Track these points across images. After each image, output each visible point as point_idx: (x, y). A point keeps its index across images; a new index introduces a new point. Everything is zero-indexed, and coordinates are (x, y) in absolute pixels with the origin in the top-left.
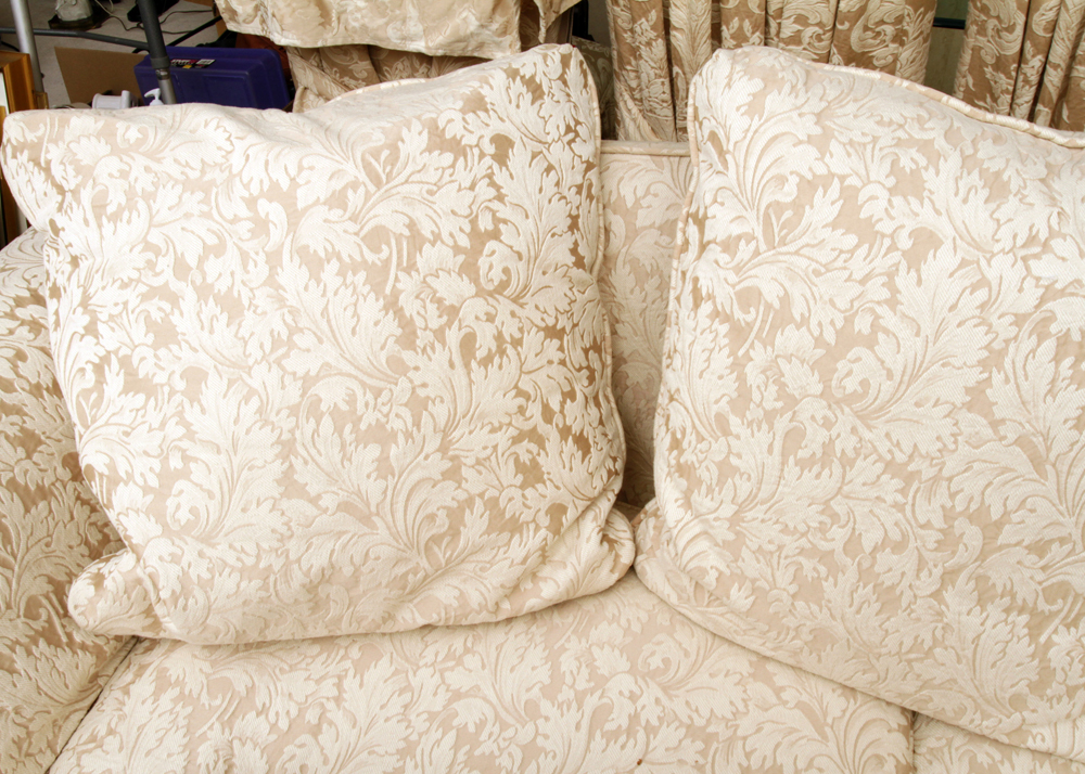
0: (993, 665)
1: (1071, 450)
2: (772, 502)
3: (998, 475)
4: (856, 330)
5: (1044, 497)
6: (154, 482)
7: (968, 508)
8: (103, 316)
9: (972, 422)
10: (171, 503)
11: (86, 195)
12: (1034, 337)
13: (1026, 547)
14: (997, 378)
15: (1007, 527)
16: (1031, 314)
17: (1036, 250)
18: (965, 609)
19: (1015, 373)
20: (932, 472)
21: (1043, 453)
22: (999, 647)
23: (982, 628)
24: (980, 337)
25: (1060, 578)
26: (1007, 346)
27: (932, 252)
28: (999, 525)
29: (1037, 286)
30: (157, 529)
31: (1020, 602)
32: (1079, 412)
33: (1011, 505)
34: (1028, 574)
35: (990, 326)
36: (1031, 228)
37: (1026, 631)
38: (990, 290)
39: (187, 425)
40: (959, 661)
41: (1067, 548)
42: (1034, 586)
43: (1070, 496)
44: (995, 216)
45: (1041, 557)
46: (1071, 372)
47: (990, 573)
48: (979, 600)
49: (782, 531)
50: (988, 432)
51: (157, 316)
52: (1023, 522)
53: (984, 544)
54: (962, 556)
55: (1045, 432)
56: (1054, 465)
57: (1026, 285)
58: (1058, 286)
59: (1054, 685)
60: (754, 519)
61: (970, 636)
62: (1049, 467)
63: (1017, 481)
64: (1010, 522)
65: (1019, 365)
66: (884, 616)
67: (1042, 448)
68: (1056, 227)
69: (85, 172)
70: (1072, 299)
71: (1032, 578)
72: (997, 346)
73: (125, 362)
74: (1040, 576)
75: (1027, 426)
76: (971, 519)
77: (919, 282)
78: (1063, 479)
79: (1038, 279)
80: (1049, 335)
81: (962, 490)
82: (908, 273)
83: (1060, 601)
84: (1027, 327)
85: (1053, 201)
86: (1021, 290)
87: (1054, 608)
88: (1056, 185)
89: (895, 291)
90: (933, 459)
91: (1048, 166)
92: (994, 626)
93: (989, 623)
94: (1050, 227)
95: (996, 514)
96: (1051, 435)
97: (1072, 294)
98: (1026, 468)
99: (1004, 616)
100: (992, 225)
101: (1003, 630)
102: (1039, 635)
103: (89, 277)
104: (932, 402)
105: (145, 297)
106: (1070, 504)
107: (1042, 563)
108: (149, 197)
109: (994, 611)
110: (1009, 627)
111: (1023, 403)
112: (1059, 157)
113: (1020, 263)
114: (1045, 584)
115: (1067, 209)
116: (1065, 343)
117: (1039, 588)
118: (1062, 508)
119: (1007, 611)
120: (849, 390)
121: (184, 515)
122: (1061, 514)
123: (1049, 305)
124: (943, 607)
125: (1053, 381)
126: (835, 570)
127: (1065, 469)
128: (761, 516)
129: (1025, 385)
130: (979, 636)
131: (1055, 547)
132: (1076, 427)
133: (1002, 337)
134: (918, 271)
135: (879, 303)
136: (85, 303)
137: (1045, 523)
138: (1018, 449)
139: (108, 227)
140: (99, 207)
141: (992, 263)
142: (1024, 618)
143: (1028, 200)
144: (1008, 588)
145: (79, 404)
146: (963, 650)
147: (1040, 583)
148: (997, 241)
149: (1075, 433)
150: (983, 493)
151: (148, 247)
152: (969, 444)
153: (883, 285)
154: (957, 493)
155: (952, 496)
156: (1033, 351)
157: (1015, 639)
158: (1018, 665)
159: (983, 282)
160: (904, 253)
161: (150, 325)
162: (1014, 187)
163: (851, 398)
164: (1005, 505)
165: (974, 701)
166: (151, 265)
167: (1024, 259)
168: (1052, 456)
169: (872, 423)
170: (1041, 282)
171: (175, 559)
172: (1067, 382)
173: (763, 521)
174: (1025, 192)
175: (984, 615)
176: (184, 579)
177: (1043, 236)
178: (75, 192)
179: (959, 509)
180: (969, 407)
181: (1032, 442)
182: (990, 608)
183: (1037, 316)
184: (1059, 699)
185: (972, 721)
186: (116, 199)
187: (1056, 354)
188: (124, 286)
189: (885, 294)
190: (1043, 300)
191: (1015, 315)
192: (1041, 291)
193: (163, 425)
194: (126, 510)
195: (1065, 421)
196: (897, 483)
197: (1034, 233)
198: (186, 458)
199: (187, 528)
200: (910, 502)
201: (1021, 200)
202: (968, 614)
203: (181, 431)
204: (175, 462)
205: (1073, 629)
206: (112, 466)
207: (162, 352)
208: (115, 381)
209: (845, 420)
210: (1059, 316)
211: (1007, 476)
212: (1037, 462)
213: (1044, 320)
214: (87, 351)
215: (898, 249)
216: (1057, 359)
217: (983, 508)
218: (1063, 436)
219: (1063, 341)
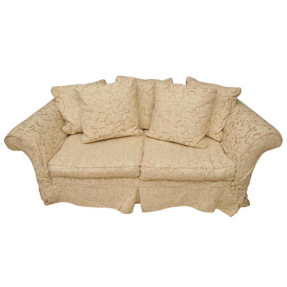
6: (71, 115)
8: (65, 102)
10: (73, 117)
11: (62, 92)
28: (145, 108)
30: (72, 119)
39: (74, 110)
47: (145, 113)
50: (142, 100)
51: (70, 101)
54: (143, 111)
69: (62, 90)
73: (67, 106)
97: (146, 89)
98: (145, 103)
101: (147, 118)
103: (63, 99)
105: (69, 100)
108: (69, 91)
109: (146, 116)
121: (75, 118)
136: (62, 102)
139: (65, 94)
140: (64, 93)
145: (62, 111)
151: (69, 95)
161: (70, 102)
166: (69, 97)
171: (74, 122)
176: (75, 123)
178: (61, 92)
186: (65, 92)
188: (67, 99)
193: (72, 110)
194: (69, 118)
198: (74, 113)
199: (75, 119)
203: (74, 111)
204: (73, 113)
206: (67, 115)
207: (71, 104)
208: (66, 108)
212: (146, 102)
214: (63, 106)
216: (146, 94)
217: (143, 107)
218: (148, 100)
219: (146, 92)
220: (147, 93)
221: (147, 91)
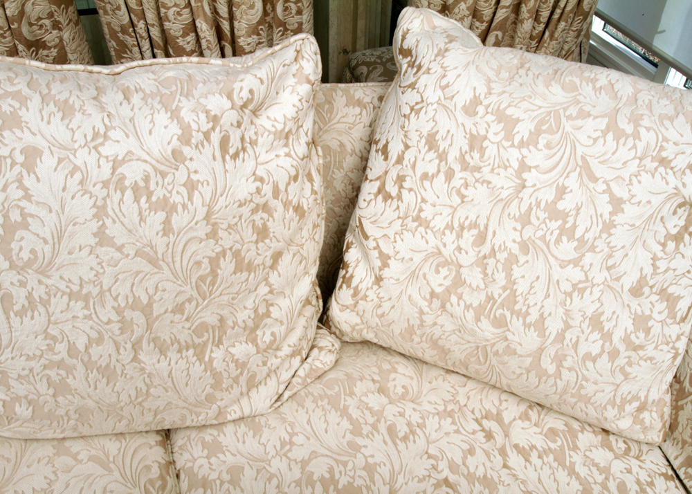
0: (187, 384)
1: (168, 249)
2: (12, 344)
3: (135, 278)
4: (13, 221)
5: (167, 280)
7: (127, 302)
9: (107, 252)
12: (118, 191)
13: (172, 312)
14: (108, 222)
15: (154, 305)
16: (111, 179)
17: (101, 140)
18: (155, 360)
19: (117, 215)
20: (97, 290)
21: (155, 256)
22: (185, 373)
23: (170, 367)
24: (87, 202)
25: (199, 321)
26: (106, 202)
27: (38, 159)
28: (150, 305)
29: (108, 162)
31: (184, 344)
32: (162, 226)
33: (151, 291)
34: (180, 326)
35: (91, 193)
36: (94, 129)
37: (195, 358)
38: (82, 172)
40: (167, 391)
41: (194, 303)
42: (186, 332)
43: (181, 275)
44: (70, 127)
45: (183, 314)
46: (148, 204)
47: (159, 334)
48: (161, 352)
49: (27, 360)
50: (118, 255)
52: (162, 299)
53: (147, 320)
54: (138, 332)
55: (149, 243)
56: (163, 260)
57: (101, 163)
58: (120, 158)
59: (225, 381)
60: (7, 360)
61: (166, 374)
62: (161, 263)
63: (147, 277)
64: (155, 301)
65: (117, 210)
66: (111, 385)
67: (152, 253)
68: (109, 124)
70: (130, 163)
71: (183, 327)
72: (99, 203)
74: (187, 325)
75: (138, 243)
76: (133, 308)
77: (38, 180)
78: (172, 266)
79: (107, 157)
80: (126, 188)
81: (119, 294)
82: (29, 176)
83: (206, 334)
84: (112, 187)
85: (103, 109)
86: (99, 166)
87: (205, 339)
88: (104, 99)
89: (26, 190)
90: (94, 282)
91: (97, 89)
92: (177, 363)
93: (173, 362)
94: (105, 125)
95: (145, 300)
96: (154, 244)
97: (130, 160)
98: (148, 268)
99: (179, 355)
100: (69, 133)
101: (182, 363)
102: (204, 357)
104: (78, 249)
106: (183, 279)
107: (185, 317)
109: (173, 355)
110: (185, 360)
111: (130, 231)
112: (105, 82)
113: (93, 151)
114: (192, 328)
115: (112, 112)
116: (137, 190)
117: (190, 332)
118: (180, 282)
119: (180, 351)
120: (26, 259)
122: (181, 286)
123: (119, 171)
124: (142, 365)
125: (140, 213)
126: (70, 370)
127: (170, 260)
128: (10, 356)
129: (126, 221)
130: (171, 372)
131: (187, 305)
132: (164, 235)
133: (100, 197)
134: (35, 173)
135: (19, 200)
137: (174, 295)
138: (139, 259)
141: (77, 155)
142: (191, 352)
143: (87, 112)
144: (173, 338)
146: (166, 384)
147: (189, 329)
148: (76, 141)
149: (165, 238)
150: (132, 290)
152: (111, 266)
153: (17, 188)
154: (117, 296)
155: (116, 299)
156: (121, 200)
157: (191, 365)
158: (200, 379)
159: (76, 168)
160: (22, 165)
162: (77, 107)
163: (29, 263)
164: (147, 293)
165: (187, 409)
167: (95, 148)
168: (160, 255)
169: (49, 273)
170: (109, 159)
172: (148, 211)
173: (13, 358)
174: (85, 108)
175: (168, 359)
177: (102, 131)
179: (123, 305)
180: (100, 244)
181: (144, 252)
182: (169, 354)
183: (115, 179)
184: (232, 387)
185: (193, 420)
187: (135, 198)
189: (21, 193)
190: (114, 169)
191: (102, 182)
192: (111, 164)
195: (157, 234)
196: (80, 304)
197: (96, 130)
200: (93, 312)
201: (83, 113)
202: (159, 362)
205: (221, 346)
209: (32, 278)
210: (127, 175)
211: (140, 276)
212: (153, 262)
213: (120, 179)
215: (17, 163)
216: (137, 200)
217: (136, 299)
218: (160, 242)
219: (135, 188)
220: (150, 194)
221: (147, 179)
